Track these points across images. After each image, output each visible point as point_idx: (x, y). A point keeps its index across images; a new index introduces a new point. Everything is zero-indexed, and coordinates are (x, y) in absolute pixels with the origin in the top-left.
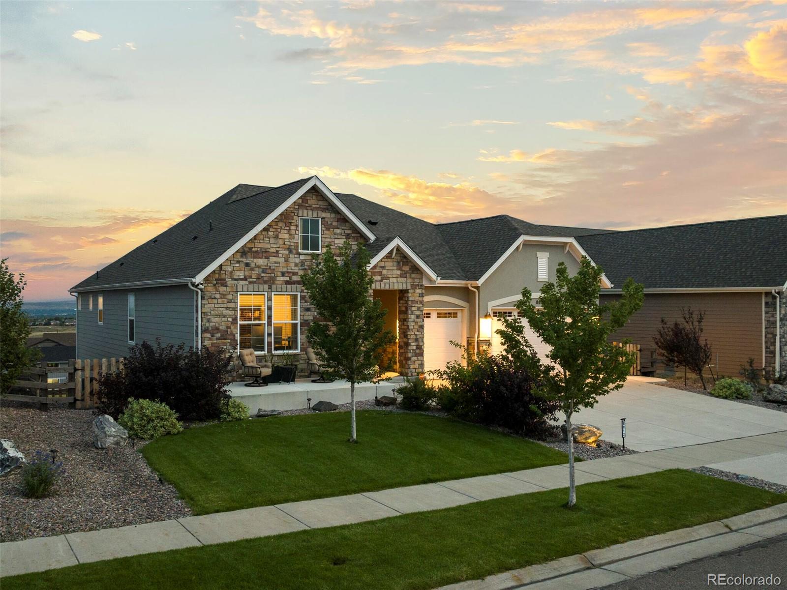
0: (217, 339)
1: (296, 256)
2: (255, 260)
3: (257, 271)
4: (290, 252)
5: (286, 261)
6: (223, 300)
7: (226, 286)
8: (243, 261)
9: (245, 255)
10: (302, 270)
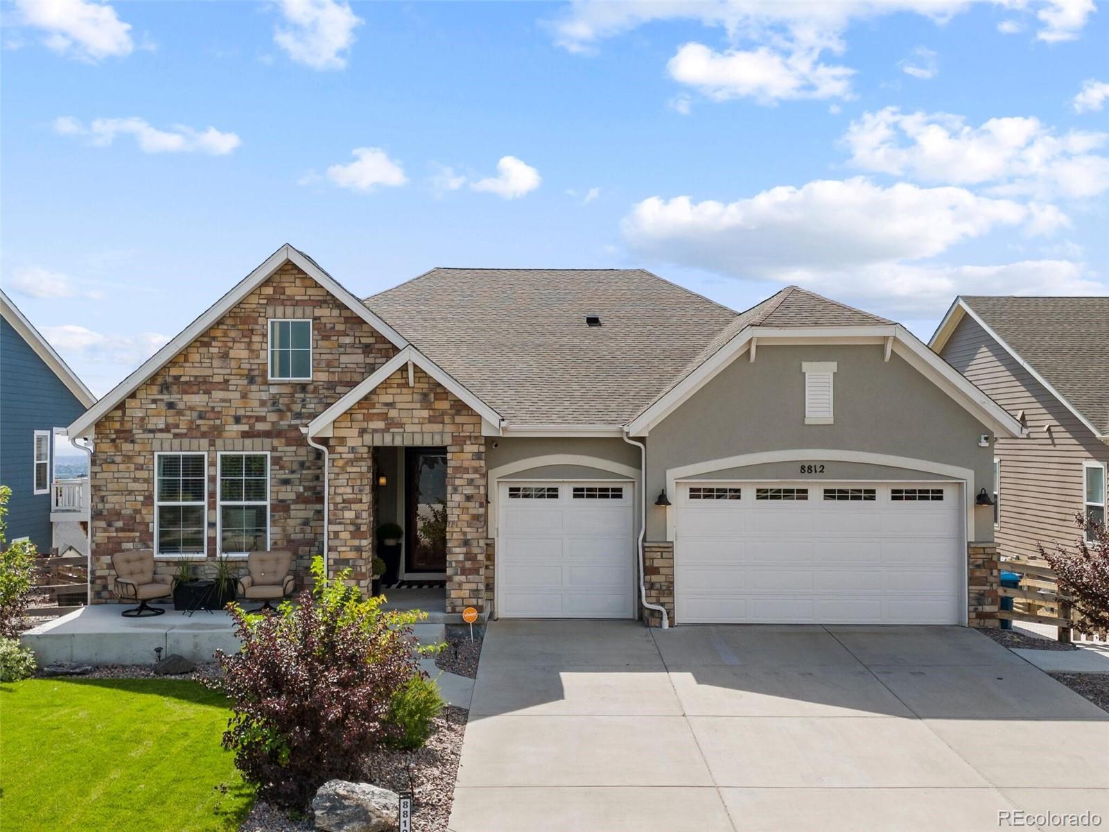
0: (117, 530)
1: (263, 388)
2: (186, 397)
3: (188, 416)
4: (252, 380)
5: (244, 396)
6: (128, 465)
7: (133, 442)
8: (162, 400)
9: (167, 388)
10: (273, 411)
